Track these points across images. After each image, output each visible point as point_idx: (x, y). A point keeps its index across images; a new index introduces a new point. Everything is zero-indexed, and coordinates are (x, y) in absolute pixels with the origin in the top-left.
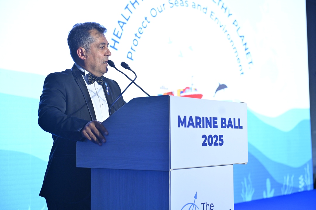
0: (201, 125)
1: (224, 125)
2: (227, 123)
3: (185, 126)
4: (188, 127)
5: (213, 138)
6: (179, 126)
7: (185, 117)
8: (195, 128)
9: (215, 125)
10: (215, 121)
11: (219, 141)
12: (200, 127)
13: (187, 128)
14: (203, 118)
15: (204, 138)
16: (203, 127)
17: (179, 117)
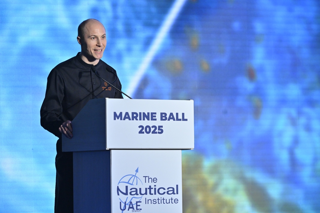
0: (138, 118)
1: (164, 118)
2: (168, 116)
3: (121, 119)
4: (124, 119)
5: (151, 128)
6: (115, 119)
7: (121, 113)
8: (131, 121)
9: (154, 118)
10: (154, 115)
11: (158, 130)
12: (137, 119)
13: (123, 121)
14: (140, 113)
15: (141, 128)
16: (140, 119)
17: (115, 113)
